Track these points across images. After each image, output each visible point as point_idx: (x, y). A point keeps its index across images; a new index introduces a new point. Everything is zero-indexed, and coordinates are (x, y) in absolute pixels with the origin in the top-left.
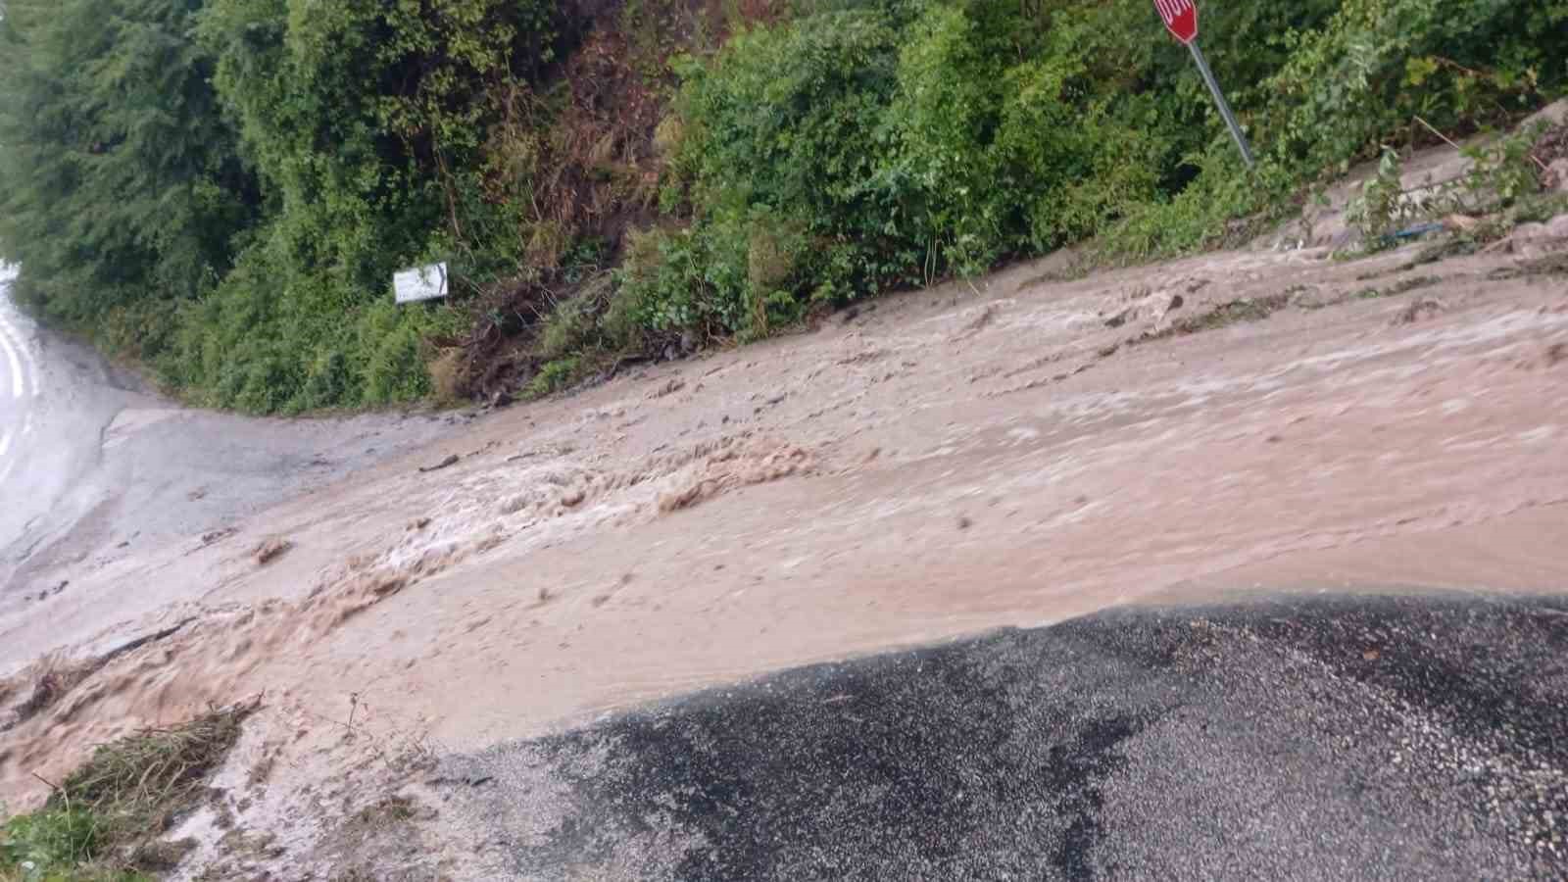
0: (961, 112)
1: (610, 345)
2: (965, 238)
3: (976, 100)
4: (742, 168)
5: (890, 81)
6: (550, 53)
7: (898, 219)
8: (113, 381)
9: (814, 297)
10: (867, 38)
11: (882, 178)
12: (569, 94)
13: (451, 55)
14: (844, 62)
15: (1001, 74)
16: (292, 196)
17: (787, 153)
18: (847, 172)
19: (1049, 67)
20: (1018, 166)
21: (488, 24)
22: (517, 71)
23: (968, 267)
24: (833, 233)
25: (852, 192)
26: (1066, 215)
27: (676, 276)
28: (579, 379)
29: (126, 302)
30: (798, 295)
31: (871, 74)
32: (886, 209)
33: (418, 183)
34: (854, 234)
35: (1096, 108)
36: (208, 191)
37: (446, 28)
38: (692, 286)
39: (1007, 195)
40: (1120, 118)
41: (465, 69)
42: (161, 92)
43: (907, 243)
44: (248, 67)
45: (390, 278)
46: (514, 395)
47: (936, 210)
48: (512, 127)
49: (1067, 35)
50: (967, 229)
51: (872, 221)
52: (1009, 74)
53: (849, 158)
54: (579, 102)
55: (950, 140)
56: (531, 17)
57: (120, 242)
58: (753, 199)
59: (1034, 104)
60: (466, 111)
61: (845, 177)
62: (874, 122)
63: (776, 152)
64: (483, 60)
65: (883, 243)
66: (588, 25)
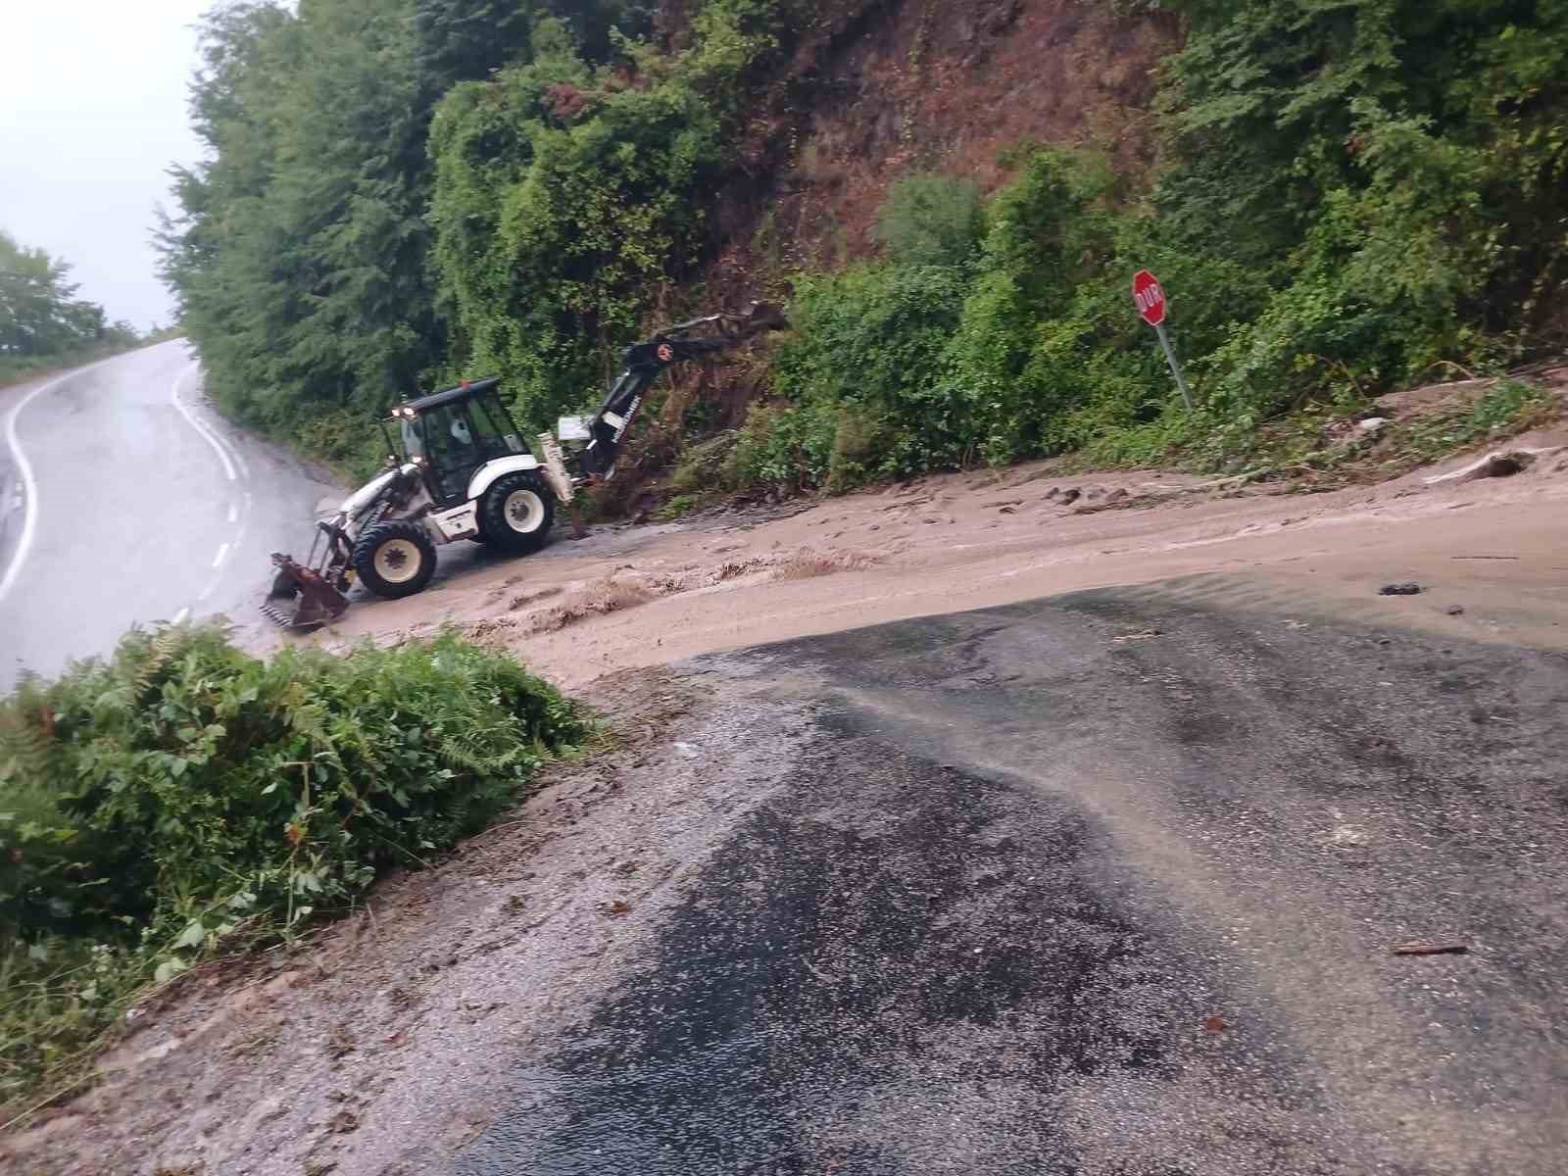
0: (1002, 351)
1: (726, 489)
2: (995, 439)
3: (1014, 343)
4: (837, 369)
5: (956, 320)
6: (695, 260)
7: (949, 419)
8: (309, 476)
9: (881, 468)
10: (943, 288)
11: (940, 389)
12: (705, 293)
13: (623, 255)
14: (924, 303)
15: (1034, 325)
16: (480, 347)
17: (873, 363)
18: (916, 382)
19: (1067, 325)
20: (1038, 393)
21: (651, 234)
22: (668, 271)
23: (994, 460)
24: (900, 425)
25: (918, 396)
26: (1068, 430)
27: (781, 442)
28: (699, 511)
29: (320, 414)
30: (868, 467)
31: (941, 312)
32: (942, 410)
33: (584, 351)
34: (916, 427)
35: (1099, 358)
36: (406, 334)
37: (620, 233)
38: (793, 450)
39: (1028, 412)
40: (1114, 366)
41: (631, 266)
42: (380, 255)
43: (953, 438)
44: (464, 245)
45: (556, 421)
46: (650, 517)
47: (976, 416)
48: (660, 314)
49: (1084, 303)
50: (997, 432)
51: (929, 418)
52: (1041, 326)
53: (920, 372)
54: (712, 300)
55: (992, 370)
56: (682, 228)
57: (327, 366)
58: (844, 393)
59: (1052, 351)
60: (628, 299)
61: (913, 386)
62: (939, 349)
63: (866, 361)
64: (646, 261)
65: (936, 435)
66: (726, 241)
